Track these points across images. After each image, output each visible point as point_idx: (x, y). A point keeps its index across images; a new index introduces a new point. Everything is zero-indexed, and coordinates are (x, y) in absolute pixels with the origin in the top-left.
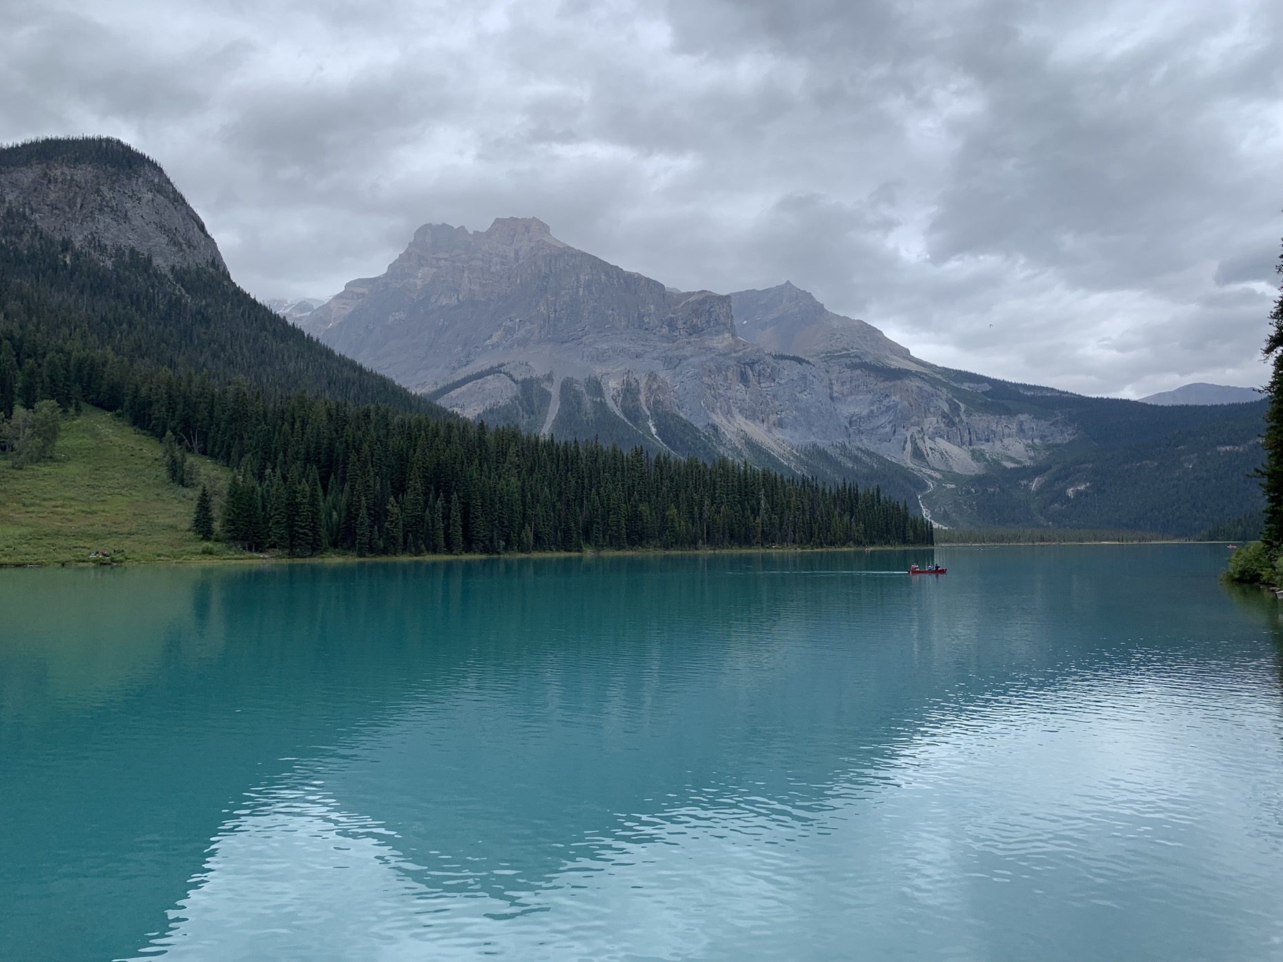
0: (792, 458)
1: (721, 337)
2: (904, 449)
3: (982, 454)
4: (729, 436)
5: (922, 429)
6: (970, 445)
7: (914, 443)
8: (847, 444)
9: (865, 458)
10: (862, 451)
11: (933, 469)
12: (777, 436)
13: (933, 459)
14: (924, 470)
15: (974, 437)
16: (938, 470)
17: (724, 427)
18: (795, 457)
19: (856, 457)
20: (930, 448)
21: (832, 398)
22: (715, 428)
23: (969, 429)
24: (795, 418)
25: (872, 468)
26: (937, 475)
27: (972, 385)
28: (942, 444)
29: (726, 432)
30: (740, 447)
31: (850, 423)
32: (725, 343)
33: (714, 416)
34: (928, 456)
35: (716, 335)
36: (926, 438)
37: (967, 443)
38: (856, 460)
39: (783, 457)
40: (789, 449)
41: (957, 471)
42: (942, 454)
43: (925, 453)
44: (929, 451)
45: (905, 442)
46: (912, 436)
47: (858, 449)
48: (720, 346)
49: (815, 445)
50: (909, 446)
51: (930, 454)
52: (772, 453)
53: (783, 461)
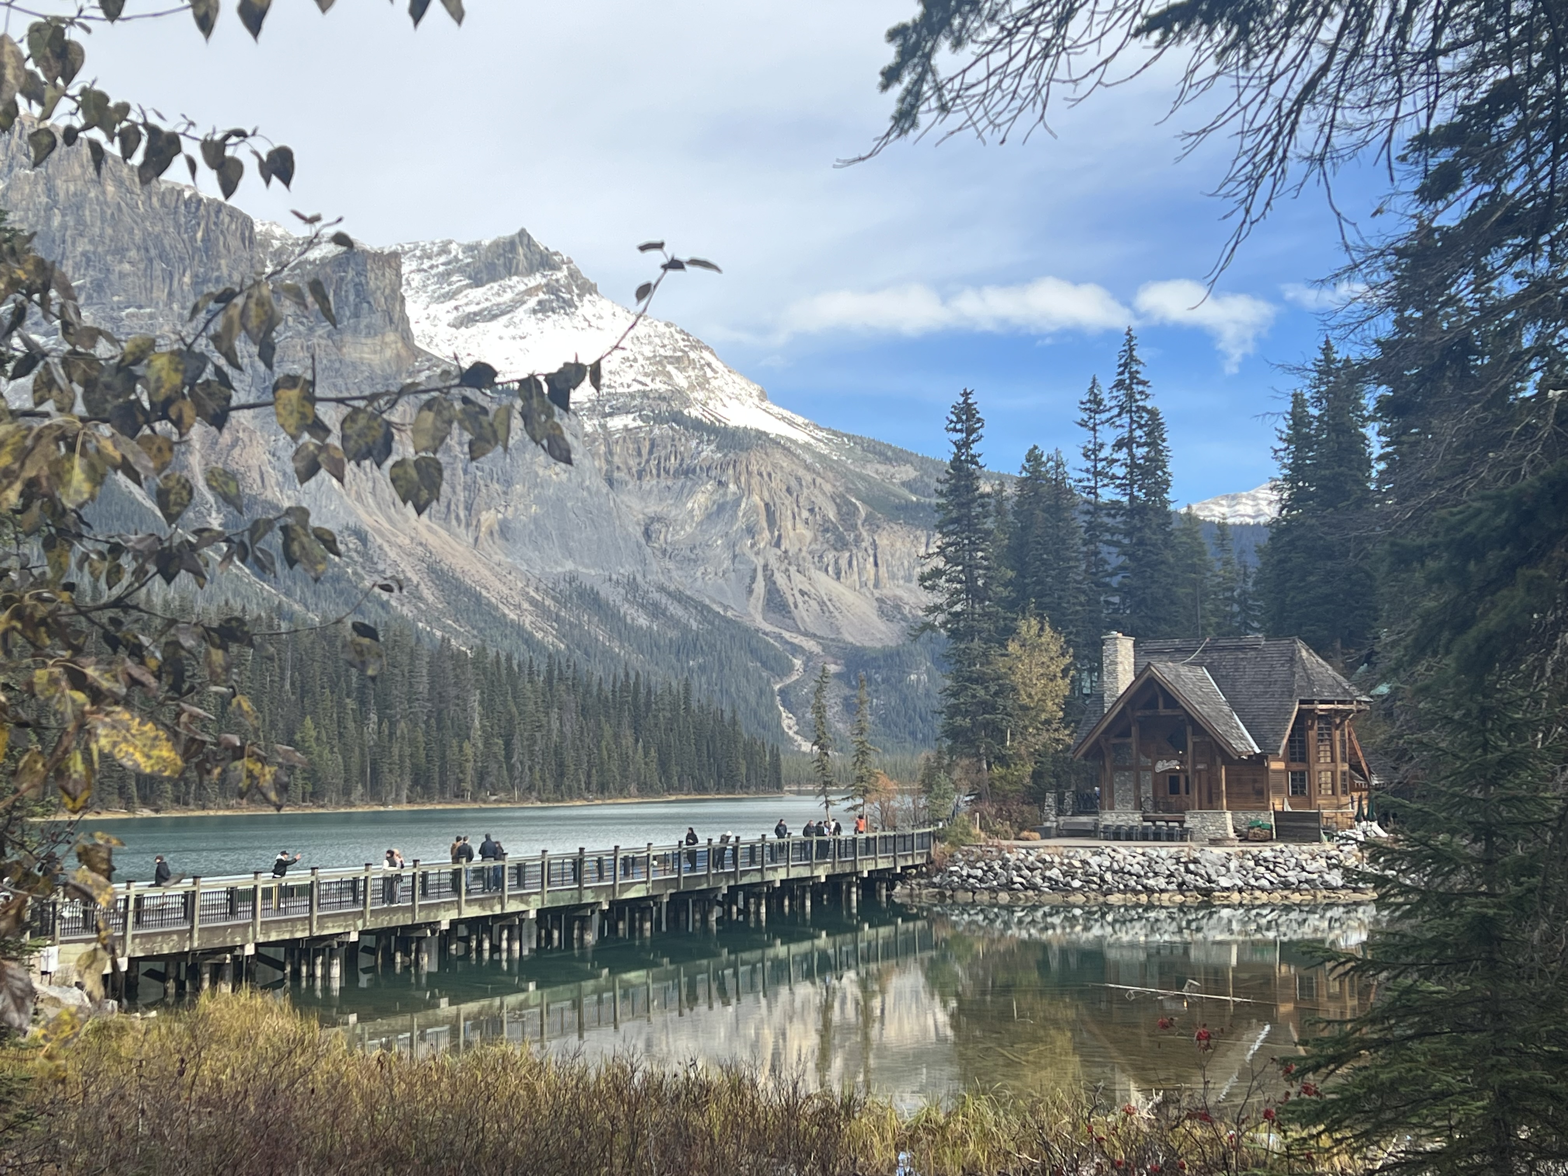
0: (526, 605)
1: (378, 340)
2: (751, 591)
3: (898, 607)
4: (392, 554)
5: (786, 552)
6: (876, 586)
7: (769, 579)
8: (639, 578)
9: (675, 609)
10: (669, 594)
11: (806, 634)
12: (496, 558)
13: (805, 613)
14: (787, 635)
15: (883, 570)
16: (814, 636)
17: (382, 535)
18: (533, 602)
19: (656, 605)
20: (802, 593)
21: (610, 482)
22: (361, 536)
23: (875, 557)
24: (535, 520)
25: (686, 629)
26: (810, 645)
27: (882, 468)
28: (825, 583)
29: (386, 547)
30: (415, 579)
31: (647, 534)
32: (388, 353)
33: (360, 511)
34: (796, 607)
35: (368, 335)
36: (793, 569)
37: (871, 584)
38: (656, 611)
39: (507, 603)
40: (520, 585)
41: (851, 640)
42: (822, 604)
43: (791, 601)
44: (798, 595)
45: (753, 579)
46: (765, 567)
47: (662, 589)
48: (376, 359)
49: (572, 580)
50: (760, 586)
51: (800, 605)
52: (484, 593)
53: (507, 611)
